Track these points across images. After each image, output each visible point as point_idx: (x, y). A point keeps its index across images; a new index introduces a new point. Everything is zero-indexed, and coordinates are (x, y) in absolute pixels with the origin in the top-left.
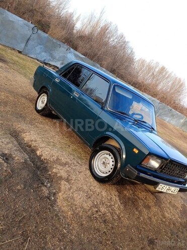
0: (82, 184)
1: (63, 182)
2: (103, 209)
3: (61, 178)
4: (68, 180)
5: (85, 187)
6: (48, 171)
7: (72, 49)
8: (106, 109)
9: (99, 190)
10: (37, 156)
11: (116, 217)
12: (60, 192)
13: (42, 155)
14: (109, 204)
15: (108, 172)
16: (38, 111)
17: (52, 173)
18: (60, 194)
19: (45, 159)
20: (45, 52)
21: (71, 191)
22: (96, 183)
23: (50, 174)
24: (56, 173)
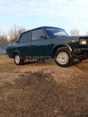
0: (60, 71)
1: (52, 74)
2: (77, 75)
3: (50, 74)
4: (53, 73)
5: (62, 71)
6: (42, 75)
7: (13, 43)
8: (47, 38)
9: (68, 69)
10: (33, 73)
11: (84, 75)
12: (54, 78)
13: (35, 72)
14: (77, 72)
15: (67, 60)
16: (19, 64)
17: (45, 74)
18: (55, 78)
19: (37, 72)
20: (3, 50)
21: (58, 75)
22: (65, 68)
23: (44, 75)
24: (46, 73)
